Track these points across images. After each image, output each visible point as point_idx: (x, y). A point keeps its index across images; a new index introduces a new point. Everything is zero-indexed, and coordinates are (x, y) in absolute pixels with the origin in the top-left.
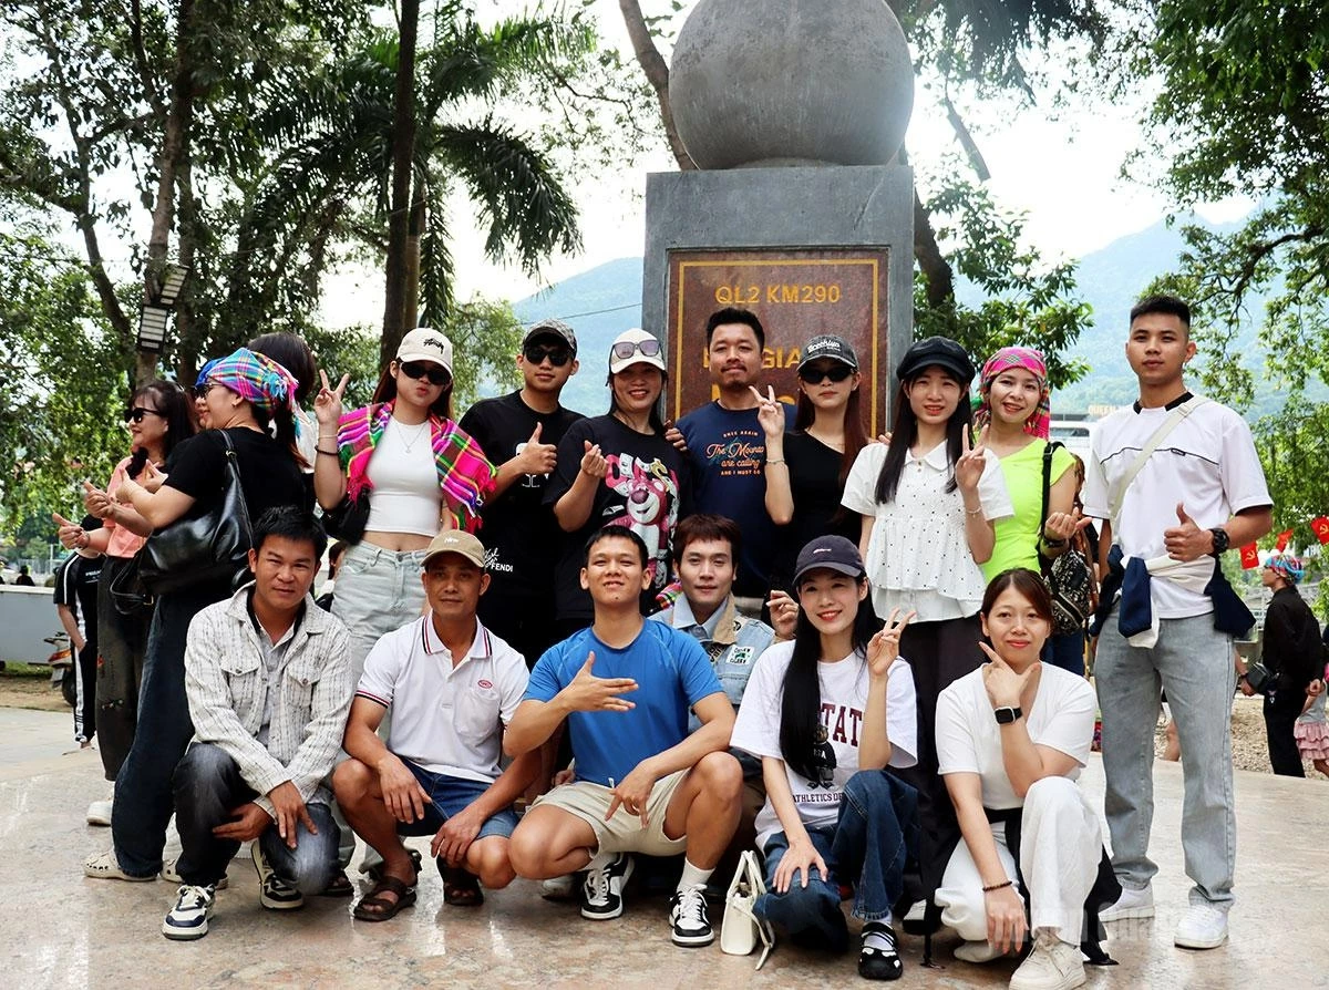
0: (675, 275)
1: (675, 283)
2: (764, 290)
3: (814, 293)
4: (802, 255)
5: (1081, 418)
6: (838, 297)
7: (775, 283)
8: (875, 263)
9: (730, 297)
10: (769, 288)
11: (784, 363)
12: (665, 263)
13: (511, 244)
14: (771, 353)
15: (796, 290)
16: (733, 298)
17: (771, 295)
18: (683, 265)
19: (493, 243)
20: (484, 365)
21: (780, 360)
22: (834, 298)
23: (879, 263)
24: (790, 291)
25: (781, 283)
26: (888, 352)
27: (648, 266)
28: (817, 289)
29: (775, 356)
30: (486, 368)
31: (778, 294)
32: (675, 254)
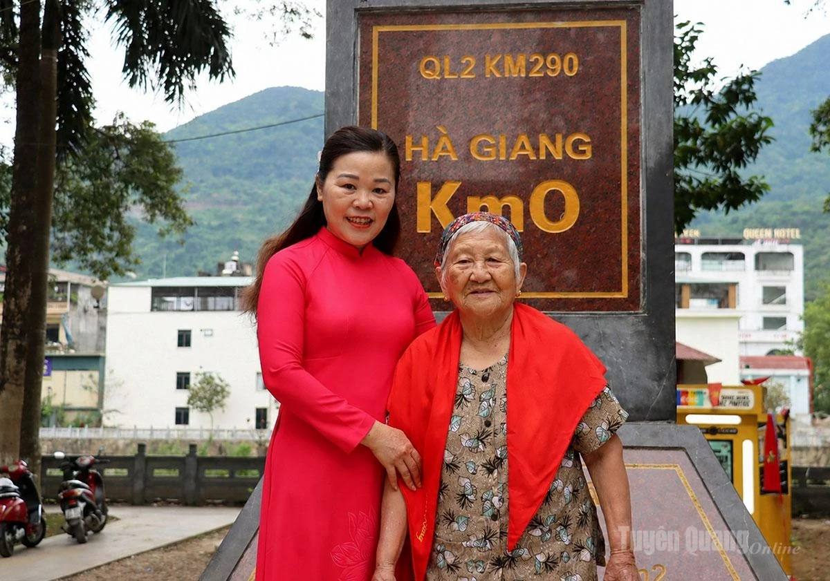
0: (366, 43)
1: (366, 52)
2: (481, 63)
3: (545, 64)
4: (529, 16)
5: (737, 242)
6: (576, 69)
7: (495, 52)
8: (623, 24)
9: (438, 69)
10: (488, 58)
11: (509, 154)
12: (353, 29)
13: (152, 67)
14: (492, 142)
15: (522, 61)
16: (442, 70)
17: (491, 66)
18: (376, 31)
19: (132, 63)
20: (130, 191)
21: (503, 151)
22: (571, 68)
23: (628, 25)
24: (515, 64)
25: (503, 52)
26: (642, 137)
27: (331, 32)
28: (550, 58)
29: (496, 146)
30: (133, 196)
31: (500, 66)
32: (367, 17)
